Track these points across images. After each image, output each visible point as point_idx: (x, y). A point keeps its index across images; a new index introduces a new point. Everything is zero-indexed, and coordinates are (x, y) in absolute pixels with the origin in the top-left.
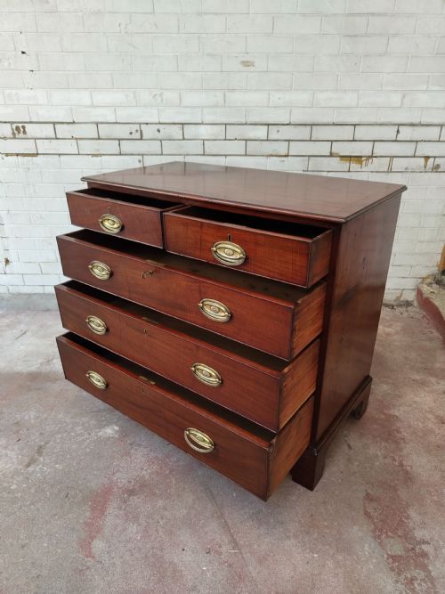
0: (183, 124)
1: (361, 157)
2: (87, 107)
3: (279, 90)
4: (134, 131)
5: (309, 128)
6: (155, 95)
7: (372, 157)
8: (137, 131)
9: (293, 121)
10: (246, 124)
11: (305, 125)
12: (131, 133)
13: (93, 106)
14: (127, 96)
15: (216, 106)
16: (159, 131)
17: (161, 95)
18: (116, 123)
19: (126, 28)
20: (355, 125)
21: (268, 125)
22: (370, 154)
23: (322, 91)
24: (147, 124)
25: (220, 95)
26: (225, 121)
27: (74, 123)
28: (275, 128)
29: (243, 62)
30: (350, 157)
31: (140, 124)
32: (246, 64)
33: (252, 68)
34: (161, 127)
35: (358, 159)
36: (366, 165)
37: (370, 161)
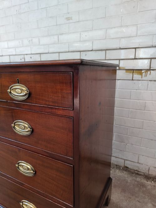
0: (40, 54)
1: (141, 70)
2: (6, 48)
3: (86, 31)
4: (22, 58)
5: (104, 52)
6: (30, 41)
7: (150, 70)
8: (23, 58)
9: (94, 48)
10: (69, 52)
11: (102, 50)
12: (21, 59)
13: (8, 48)
14: (19, 42)
15: (54, 43)
16: (31, 58)
17: (32, 40)
18: (16, 55)
19: (19, 12)
20: (135, 48)
21: (80, 51)
22: (149, 68)
23: (112, 28)
24: (27, 55)
25: (56, 37)
26: (59, 51)
27: (2, 56)
28: (84, 53)
29: (67, 18)
30: (133, 70)
31: (24, 55)
32: (68, 19)
33: (71, 21)
34: (32, 56)
35: (139, 71)
36: (146, 76)
37: (149, 72)
